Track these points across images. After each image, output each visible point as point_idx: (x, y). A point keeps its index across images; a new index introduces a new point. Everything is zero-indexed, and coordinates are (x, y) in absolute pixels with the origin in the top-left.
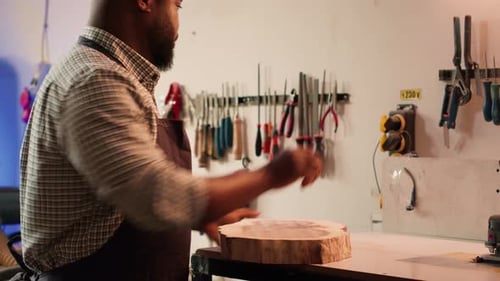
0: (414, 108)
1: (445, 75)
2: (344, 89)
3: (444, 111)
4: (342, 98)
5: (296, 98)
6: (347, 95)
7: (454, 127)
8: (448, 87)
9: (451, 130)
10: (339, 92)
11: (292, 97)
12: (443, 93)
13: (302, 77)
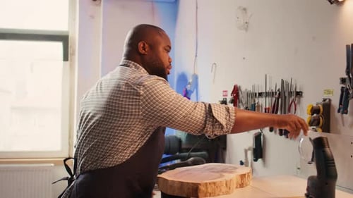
0: (330, 100)
1: (343, 81)
2: (300, 89)
3: (340, 104)
4: (299, 94)
5: (279, 94)
6: (301, 92)
7: (346, 113)
8: (343, 88)
9: (344, 115)
10: (298, 90)
11: (278, 93)
12: (340, 92)
13: (283, 81)
